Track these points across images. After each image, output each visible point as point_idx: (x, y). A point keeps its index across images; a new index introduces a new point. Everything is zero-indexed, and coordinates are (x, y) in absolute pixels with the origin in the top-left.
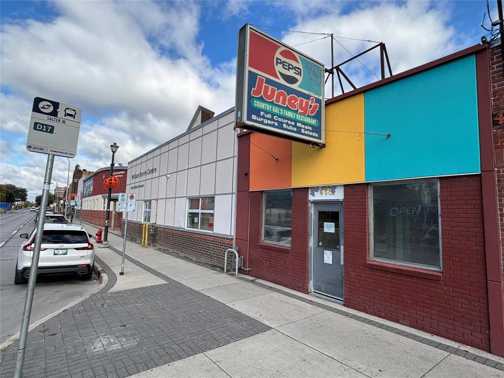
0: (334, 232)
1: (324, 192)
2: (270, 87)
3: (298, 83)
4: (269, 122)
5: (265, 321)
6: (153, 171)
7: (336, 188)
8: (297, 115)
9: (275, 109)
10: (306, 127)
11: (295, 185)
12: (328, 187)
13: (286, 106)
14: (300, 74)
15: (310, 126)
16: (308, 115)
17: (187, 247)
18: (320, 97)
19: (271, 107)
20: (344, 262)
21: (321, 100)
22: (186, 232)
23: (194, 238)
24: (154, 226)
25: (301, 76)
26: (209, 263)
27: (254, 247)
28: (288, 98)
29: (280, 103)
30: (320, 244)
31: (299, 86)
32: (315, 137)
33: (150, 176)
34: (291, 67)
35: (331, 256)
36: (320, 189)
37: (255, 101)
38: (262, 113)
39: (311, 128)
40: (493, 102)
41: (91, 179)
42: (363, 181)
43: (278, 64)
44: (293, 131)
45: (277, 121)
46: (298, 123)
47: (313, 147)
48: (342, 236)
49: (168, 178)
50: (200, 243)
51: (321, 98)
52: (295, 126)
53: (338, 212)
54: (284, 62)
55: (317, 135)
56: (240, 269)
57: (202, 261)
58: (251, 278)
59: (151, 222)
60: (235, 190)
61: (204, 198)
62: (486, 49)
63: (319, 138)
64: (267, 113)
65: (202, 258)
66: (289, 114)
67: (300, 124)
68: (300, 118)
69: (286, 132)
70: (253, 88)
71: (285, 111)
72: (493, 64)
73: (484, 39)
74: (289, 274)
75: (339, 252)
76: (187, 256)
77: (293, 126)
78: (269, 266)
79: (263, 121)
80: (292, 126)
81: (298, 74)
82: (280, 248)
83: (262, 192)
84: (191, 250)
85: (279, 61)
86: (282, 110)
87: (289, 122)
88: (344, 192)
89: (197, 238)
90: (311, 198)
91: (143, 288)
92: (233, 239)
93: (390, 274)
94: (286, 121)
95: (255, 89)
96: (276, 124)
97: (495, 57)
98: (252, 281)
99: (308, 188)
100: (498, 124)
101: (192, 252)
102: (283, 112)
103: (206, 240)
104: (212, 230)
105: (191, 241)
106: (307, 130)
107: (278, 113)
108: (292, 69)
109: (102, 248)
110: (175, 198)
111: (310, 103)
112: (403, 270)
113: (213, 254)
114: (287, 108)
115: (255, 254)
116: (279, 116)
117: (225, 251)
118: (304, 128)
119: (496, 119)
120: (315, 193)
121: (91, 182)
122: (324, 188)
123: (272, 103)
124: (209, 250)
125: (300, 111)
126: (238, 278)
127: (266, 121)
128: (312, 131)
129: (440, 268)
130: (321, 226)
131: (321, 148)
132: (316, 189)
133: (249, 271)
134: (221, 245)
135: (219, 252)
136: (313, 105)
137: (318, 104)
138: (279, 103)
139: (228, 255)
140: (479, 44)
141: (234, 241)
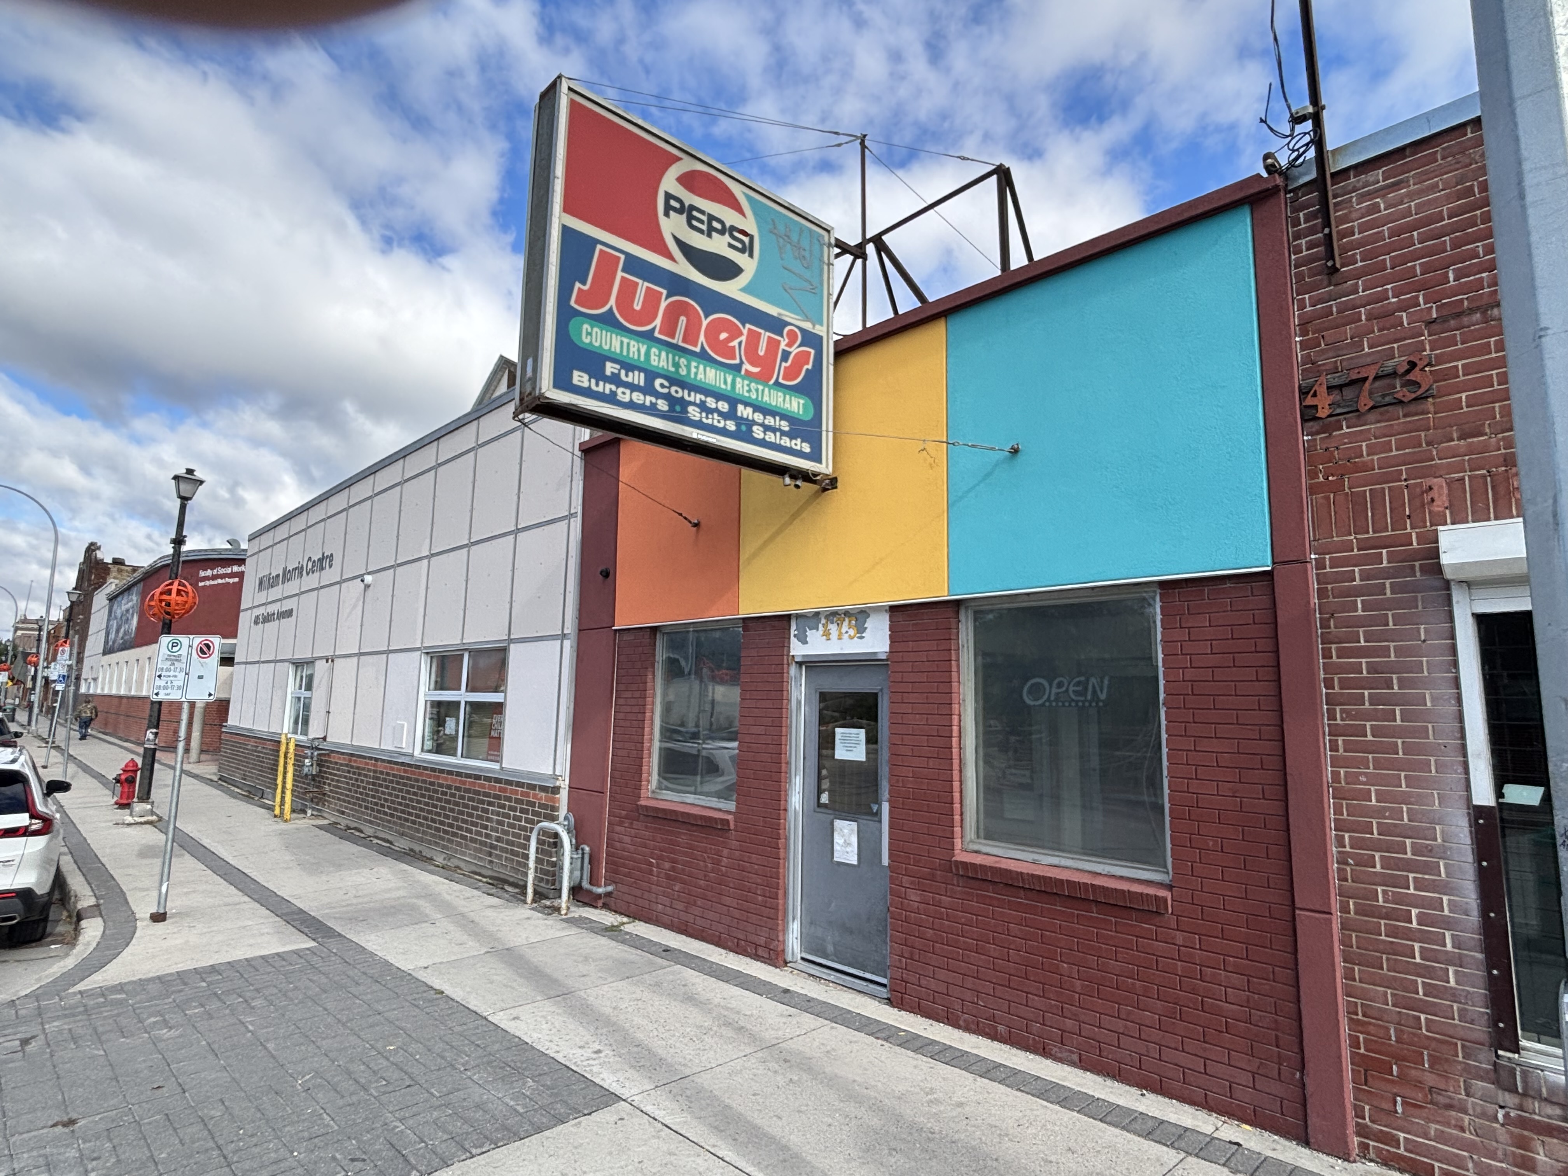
0: (864, 759)
1: (833, 628)
2: (643, 286)
3: (742, 280)
4: (638, 398)
5: (605, 1075)
6: (323, 562)
7: (868, 616)
8: (738, 380)
9: (659, 356)
10: (770, 421)
11: (749, 607)
12: (847, 613)
13: (698, 349)
14: (747, 249)
15: (783, 417)
16: (777, 383)
17: (418, 816)
18: (818, 327)
19: (643, 349)
20: (890, 858)
21: (821, 338)
22: (418, 767)
23: (441, 785)
24: (317, 749)
25: (751, 255)
26: (484, 872)
27: (624, 813)
28: (705, 323)
29: (678, 340)
30: (825, 798)
31: (744, 290)
32: (799, 454)
33: (311, 581)
34: (716, 225)
35: (854, 840)
36: (823, 621)
37: (586, 327)
38: (610, 368)
39: (785, 426)
40: (1302, 350)
41: (135, 589)
42: (942, 594)
43: (672, 213)
44: (724, 432)
45: (668, 397)
46: (740, 407)
47: (797, 487)
48: (884, 771)
49: (367, 586)
50: (457, 804)
51: (820, 330)
52: (731, 415)
53: (875, 695)
54: (692, 208)
55: (806, 448)
56: (576, 891)
57: (462, 865)
58: (608, 918)
59: (311, 736)
60: (570, 627)
61: (477, 653)
62: (1276, 190)
63: (815, 456)
64: (629, 367)
65: (464, 854)
66: (710, 376)
67: (750, 410)
68: (749, 391)
69: (695, 434)
70: (578, 285)
71: (694, 364)
72: (1297, 237)
73: (1269, 161)
74: (727, 900)
75: (877, 824)
76: (417, 848)
77: (724, 416)
78: (668, 877)
79: (614, 394)
80: (721, 414)
81: (742, 251)
82: (702, 817)
83: (654, 630)
84: (429, 827)
85: (676, 205)
86: (683, 361)
87: (711, 402)
88: (891, 628)
89: (449, 787)
90: (797, 649)
91: (213, 969)
92: (559, 788)
93: (1022, 893)
94: (699, 397)
95: (586, 288)
96: (662, 405)
97: (1301, 214)
98: (611, 931)
99: (787, 618)
100: (1315, 419)
101: (433, 836)
102: (688, 367)
103: (477, 793)
104: (499, 760)
105: (430, 798)
106: (774, 430)
107: (673, 369)
108: (722, 232)
109: (129, 824)
110: (389, 652)
111: (783, 346)
112: (1060, 882)
113: (498, 839)
114: (703, 356)
115: (627, 839)
116: (673, 381)
117: (532, 830)
118: (762, 425)
119: (1309, 401)
120: (809, 633)
121: (130, 602)
122: (834, 616)
123: (648, 336)
124: (486, 827)
125: (747, 366)
126: (567, 921)
127: (624, 395)
128: (791, 435)
129: (1168, 873)
130: (826, 742)
131: (825, 490)
132: (811, 619)
133: (608, 894)
134: (522, 811)
135: (514, 835)
136: (794, 350)
137: (812, 352)
138: (673, 337)
139: (539, 842)
140: (1259, 176)
141: (564, 796)
